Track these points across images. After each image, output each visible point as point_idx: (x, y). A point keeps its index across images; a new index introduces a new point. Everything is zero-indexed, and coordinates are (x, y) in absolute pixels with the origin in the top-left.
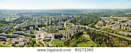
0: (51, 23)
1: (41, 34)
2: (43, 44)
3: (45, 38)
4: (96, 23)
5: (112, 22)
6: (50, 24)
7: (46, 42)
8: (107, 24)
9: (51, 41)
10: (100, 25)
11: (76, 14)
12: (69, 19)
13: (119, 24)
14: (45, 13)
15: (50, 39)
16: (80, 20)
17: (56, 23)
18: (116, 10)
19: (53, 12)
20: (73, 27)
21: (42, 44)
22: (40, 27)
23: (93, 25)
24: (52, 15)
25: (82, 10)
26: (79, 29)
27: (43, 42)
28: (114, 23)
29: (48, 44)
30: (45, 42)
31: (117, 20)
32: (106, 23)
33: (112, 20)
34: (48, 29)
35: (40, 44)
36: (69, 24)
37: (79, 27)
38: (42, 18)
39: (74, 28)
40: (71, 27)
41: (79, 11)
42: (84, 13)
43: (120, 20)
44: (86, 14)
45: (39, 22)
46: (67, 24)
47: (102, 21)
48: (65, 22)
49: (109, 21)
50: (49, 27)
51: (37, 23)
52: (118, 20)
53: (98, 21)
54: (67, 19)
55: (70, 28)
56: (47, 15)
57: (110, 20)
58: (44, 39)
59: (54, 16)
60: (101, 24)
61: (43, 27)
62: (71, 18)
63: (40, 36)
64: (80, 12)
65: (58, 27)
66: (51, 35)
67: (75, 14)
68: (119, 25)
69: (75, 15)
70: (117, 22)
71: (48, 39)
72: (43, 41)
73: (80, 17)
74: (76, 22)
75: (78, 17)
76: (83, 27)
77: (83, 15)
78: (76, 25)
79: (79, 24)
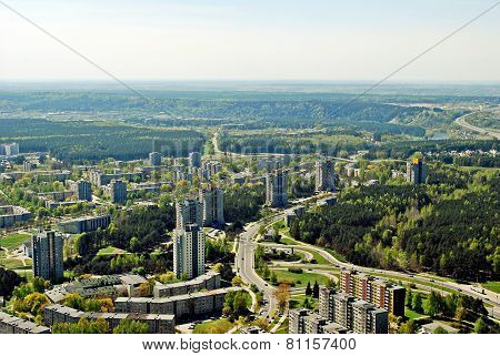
0: (86, 246)
6: (70, 264)
11: (368, 138)
12: (281, 204)
16: (414, 215)
17: (137, 249)
19: (103, 118)
20: (332, 289)
24: (94, 159)
25: (443, 104)
26: (399, 310)
36: (283, 257)
37: (400, 295)
39: (342, 296)
40: (313, 292)
41: (399, 112)
42: (464, 129)
44: (486, 146)
46: (264, 258)
48: (239, 228)
50: (56, 293)
54: (261, 200)
55: (299, 293)
56: (34, 158)
59: (114, 166)
62: (309, 190)
64: (415, 121)
65: (171, 292)
67: (352, 140)
69: (351, 150)
73: (409, 178)
74: (368, 238)
75: (385, 179)
76: (444, 294)
77: (449, 160)
78: (363, 272)
79: (402, 254)
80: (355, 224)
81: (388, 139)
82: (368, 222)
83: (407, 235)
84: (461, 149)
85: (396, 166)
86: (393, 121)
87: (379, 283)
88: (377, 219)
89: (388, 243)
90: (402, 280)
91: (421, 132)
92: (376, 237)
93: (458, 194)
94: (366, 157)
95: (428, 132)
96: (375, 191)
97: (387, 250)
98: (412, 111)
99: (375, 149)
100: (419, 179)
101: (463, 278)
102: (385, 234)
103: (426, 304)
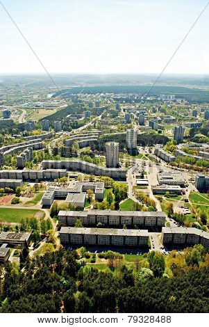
1: (147, 169)
2: (154, 204)
3: (161, 184)
7: (164, 198)
9: (182, 197)
14: (171, 90)
15: (179, 188)
21: (148, 204)
22: (144, 145)
27: (152, 197)
29: (172, 205)
30: (159, 199)
34: (176, 154)
35: (140, 203)
38: (155, 112)
45: (142, 124)
51: (136, 127)
58: (159, 188)
61: (157, 146)
63: (142, 177)
66: (184, 176)
71: (171, 188)
72: (154, 194)
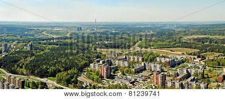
4: (81, 70)
5: (137, 66)
8: (119, 74)
10: (96, 77)
11: (19, 37)
13: (159, 73)
16: (29, 59)
18: (152, 27)
23: (72, 77)
25: (39, 28)
28: (145, 69)
31: (152, 60)
32: (116, 69)
33: (136, 60)
37: (23, 82)
41: (27, 30)
42: (45, 35)
43: (163, 60)
44: (50, 39)
47: (104, 62)
49: (126, 64)
52: (158, 59)
53: (91, 62)
57: (132, 60)
60: (98, 74)
64: (32, 33)
67: (14, 38)
68: (160, 76)
69: (13, 41)
70: (152, 65)
73: (29, 49)
74: (16, 66)
75: (22, 49)
76: (36, 81)
77: (40, 43)
78: (13, 76)
79: (25, 70)
80: (12, 62)
81: (24, 38)
82: (16, 61)
83: (27, 65)
84: (43, 40)
85: (26, 45)
86: (26, 33)
87: (17, 79)
88: (19, 61)
89: (21, 67)
90: (24, 78)
91: (33, 36)
92: (18, 66)
93: (42, 52)
94: (17, 43)
95: (35, 36)
96: (19, 52)
97: (21, 69)
98: (31, 30)
99: (20, 40)
100: (31, 49)
101: (42, 77)
102: (21, 65)
103: (30, 85)
